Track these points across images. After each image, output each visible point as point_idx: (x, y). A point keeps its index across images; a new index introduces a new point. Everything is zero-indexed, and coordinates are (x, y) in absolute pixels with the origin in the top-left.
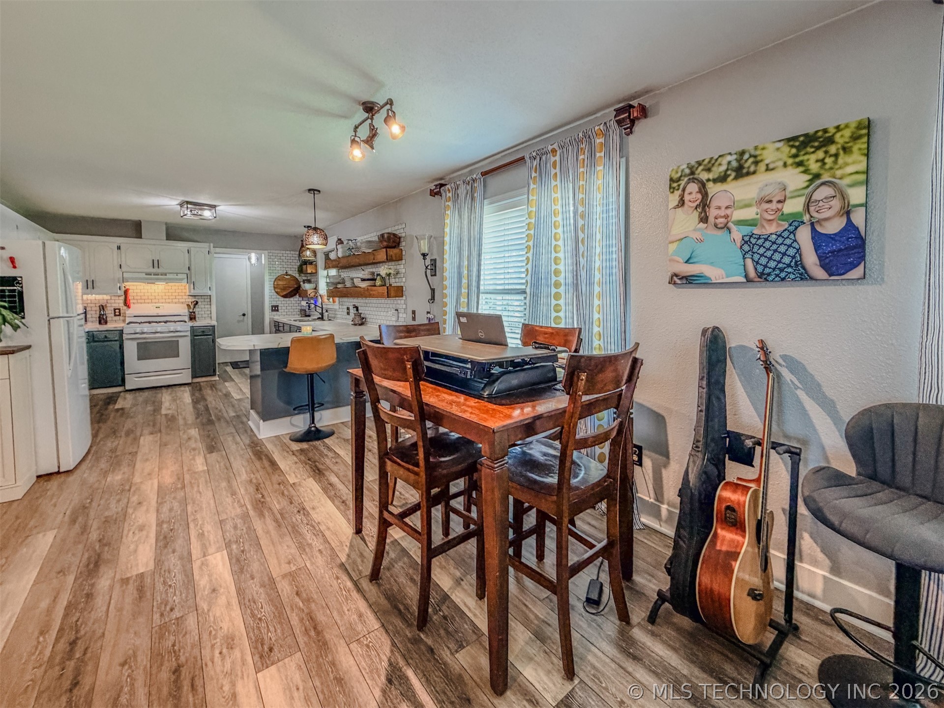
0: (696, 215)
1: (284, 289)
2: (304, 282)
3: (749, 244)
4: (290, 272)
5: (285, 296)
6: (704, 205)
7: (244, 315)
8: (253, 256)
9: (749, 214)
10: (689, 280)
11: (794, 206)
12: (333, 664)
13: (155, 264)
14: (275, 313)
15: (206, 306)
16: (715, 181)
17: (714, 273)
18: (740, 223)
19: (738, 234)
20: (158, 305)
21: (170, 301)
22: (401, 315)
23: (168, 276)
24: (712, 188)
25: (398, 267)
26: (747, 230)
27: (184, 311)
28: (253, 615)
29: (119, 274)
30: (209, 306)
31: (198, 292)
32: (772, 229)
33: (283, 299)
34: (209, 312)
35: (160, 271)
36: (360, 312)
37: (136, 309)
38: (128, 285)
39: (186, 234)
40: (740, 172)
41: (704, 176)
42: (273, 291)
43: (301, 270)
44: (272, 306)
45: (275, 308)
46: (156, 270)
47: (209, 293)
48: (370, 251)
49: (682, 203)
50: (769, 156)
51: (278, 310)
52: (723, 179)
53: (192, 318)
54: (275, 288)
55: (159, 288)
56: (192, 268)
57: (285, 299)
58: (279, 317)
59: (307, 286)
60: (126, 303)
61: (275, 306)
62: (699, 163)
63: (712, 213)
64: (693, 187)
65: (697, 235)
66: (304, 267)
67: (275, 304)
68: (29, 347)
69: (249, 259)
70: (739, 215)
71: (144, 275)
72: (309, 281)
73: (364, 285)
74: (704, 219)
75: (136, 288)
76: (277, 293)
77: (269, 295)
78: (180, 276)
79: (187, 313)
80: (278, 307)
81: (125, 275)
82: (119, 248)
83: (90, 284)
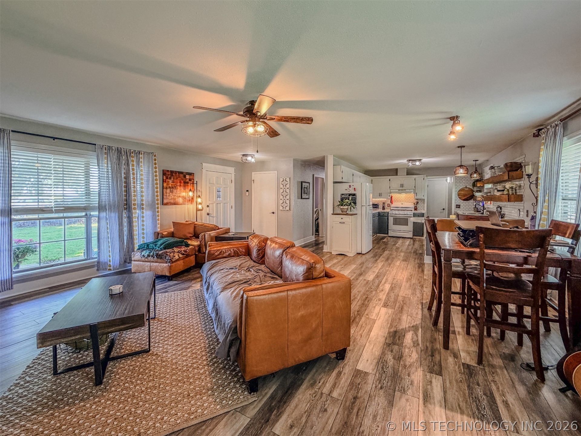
1: (464, 195)
2: (477, 191)
4: (468, 187)
5: (464, 200)
7: (444, 209)
8: (449, 179)
12: (401, 316)
13: (402, 186)
14: (458, 209)
15: (422, 204)
20: (402, 203)
21: (407, 201)
22: (521, 213)
23: (406, 191)
25: (521, 182)
27: (412, 206)
28: (388, 299)
29: (389, 191)
31: (418, 197)
33: (463, 201)
34: (423, 208)
35: (404, 188)
36: (502, 210)
37: (394, 205)
38: (392, 194)
39: (415, 172)
42: (457, 197)
43: (474, 185)
44: (457, 205)
45: (458, 206)
46: (402, 188)
47: (423, 198)
48: (501, 173)
51: (459, 208)
53: (415, 209)
54: (458, 195)
55: (403, 196)
56: (416, 186)
57: (465, 202)
58: (460, 212)
59: (478, 195)
60: (391, 202)
61: (458, 205)
66: (476, 183)
67: (458, 204)
68: (357, 214)
69: (446, 180)
71: (397, 191)
72: (480, 191)
73: (498, 194)
75: (395, 196)
76: (459, 198)
77: (455, 200)
78: (411, 190)
79: (414, 207)
80: (460, 206)
81: (391, 191)
82: (390, 180)
83: (380, 195)
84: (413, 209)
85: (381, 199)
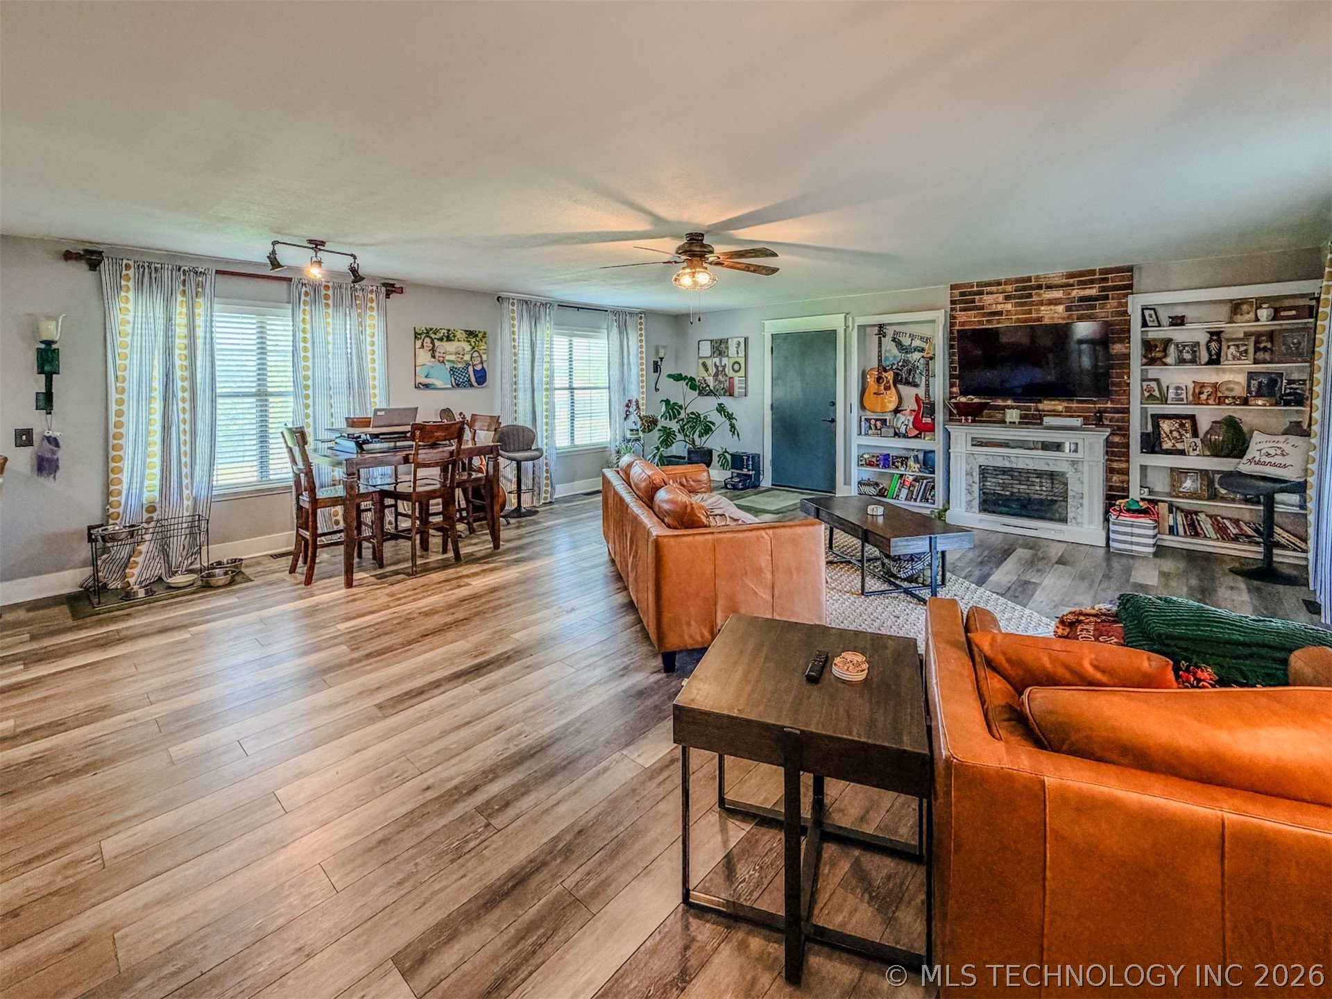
0: (430, 354)
3: (453, 371)
6: (433, 350)
9: (452, 358)
10: (427, 386)
11: (467, 357)
16: (438, 339)
17: (439, 384)
18: (448, 361)
19: (448, 365)
24: (437, 343)
26: (452, 365)
32: (460, 366)
40: (449, 339)
41: (433, 336)
49: (422, 346)
50: (459, 335)
52: (441, 339)
62: (431, 329)
63: (437, 354)
64: (428, 340)
65: (429, 364)
70: (448, 357)
74: (434, 357)
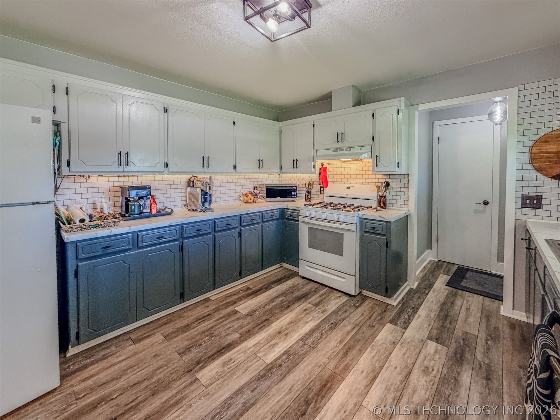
7: (486, 203)
13: (340, 137)
14: (532, 211)
15: (402, 190)
20: (349, 185)
21: (363, 180)
23: (352, 151)
27: (372, 193)
29: (313, 153)
30: (406, 190)
31: (381, 169)
33: (557, 183)
34: (406, 198)
35: (344, 145)
42: (530, 167)
44: (526, 197)
45: (532, 202)
46: (340, 145)
47: (403, 170)
51: (539, 206)
53: (382, 203)
54: (533, 159)
56: (376, 137)
61: (532, 198)
67: (531, 191)
71: (333, 152)
75: (333, 167)
76: (539, 169)
78: (364, 150)
79: (376, 198)
80: (539, 199)
81: (319, 153)
82: (314, 126)
83: (295, 164)
84: (375, 204)
85: (299, 175)
